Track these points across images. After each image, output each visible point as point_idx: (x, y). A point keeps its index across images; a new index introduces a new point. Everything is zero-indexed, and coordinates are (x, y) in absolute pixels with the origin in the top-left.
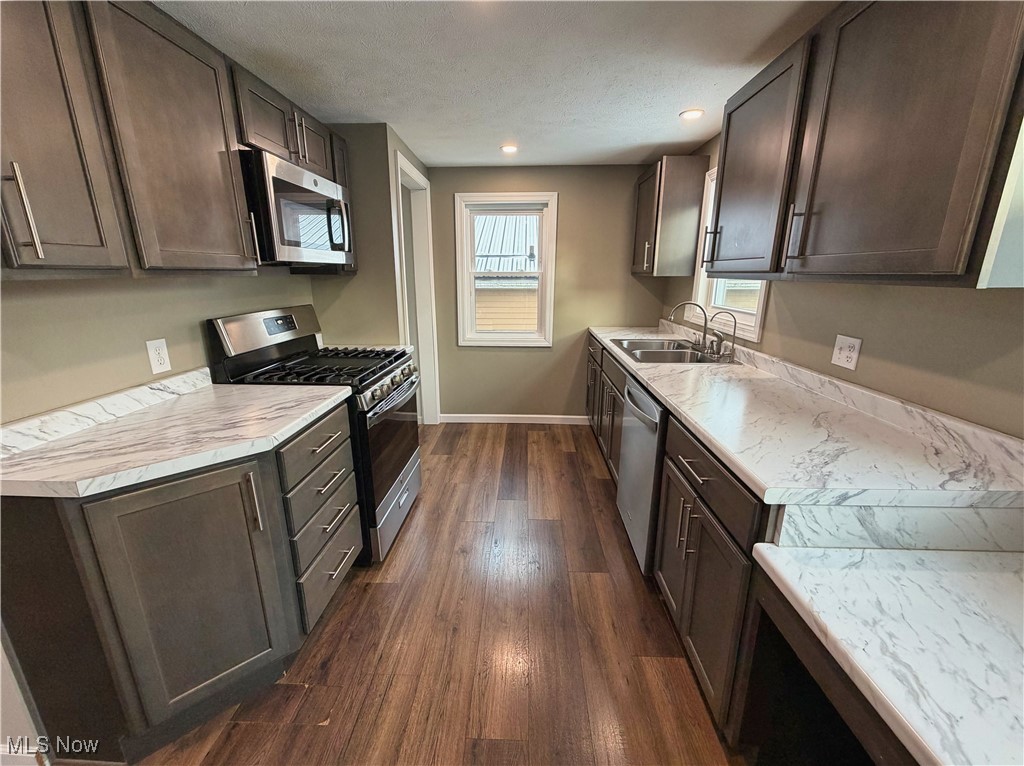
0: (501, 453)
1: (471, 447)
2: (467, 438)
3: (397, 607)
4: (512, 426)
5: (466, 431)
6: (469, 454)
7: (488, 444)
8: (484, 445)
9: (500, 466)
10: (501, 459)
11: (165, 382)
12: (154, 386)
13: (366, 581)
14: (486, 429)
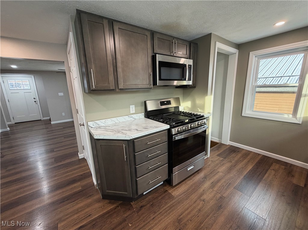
0: (250, 167)
1: (236, 159)
2: (237, 155)
3: (169, 205)
4: (264, 157)
5: (238, 151)
6: (233, 162)
7: (246, 161)
8: (243, 160)
9: (245, 173)
10: (248, 170)
11: (132, 115)
12: (129, 116)
13: (167, 189)
14: (249, 154)
